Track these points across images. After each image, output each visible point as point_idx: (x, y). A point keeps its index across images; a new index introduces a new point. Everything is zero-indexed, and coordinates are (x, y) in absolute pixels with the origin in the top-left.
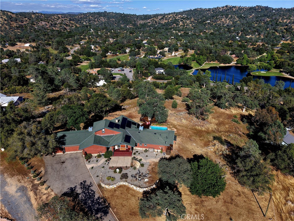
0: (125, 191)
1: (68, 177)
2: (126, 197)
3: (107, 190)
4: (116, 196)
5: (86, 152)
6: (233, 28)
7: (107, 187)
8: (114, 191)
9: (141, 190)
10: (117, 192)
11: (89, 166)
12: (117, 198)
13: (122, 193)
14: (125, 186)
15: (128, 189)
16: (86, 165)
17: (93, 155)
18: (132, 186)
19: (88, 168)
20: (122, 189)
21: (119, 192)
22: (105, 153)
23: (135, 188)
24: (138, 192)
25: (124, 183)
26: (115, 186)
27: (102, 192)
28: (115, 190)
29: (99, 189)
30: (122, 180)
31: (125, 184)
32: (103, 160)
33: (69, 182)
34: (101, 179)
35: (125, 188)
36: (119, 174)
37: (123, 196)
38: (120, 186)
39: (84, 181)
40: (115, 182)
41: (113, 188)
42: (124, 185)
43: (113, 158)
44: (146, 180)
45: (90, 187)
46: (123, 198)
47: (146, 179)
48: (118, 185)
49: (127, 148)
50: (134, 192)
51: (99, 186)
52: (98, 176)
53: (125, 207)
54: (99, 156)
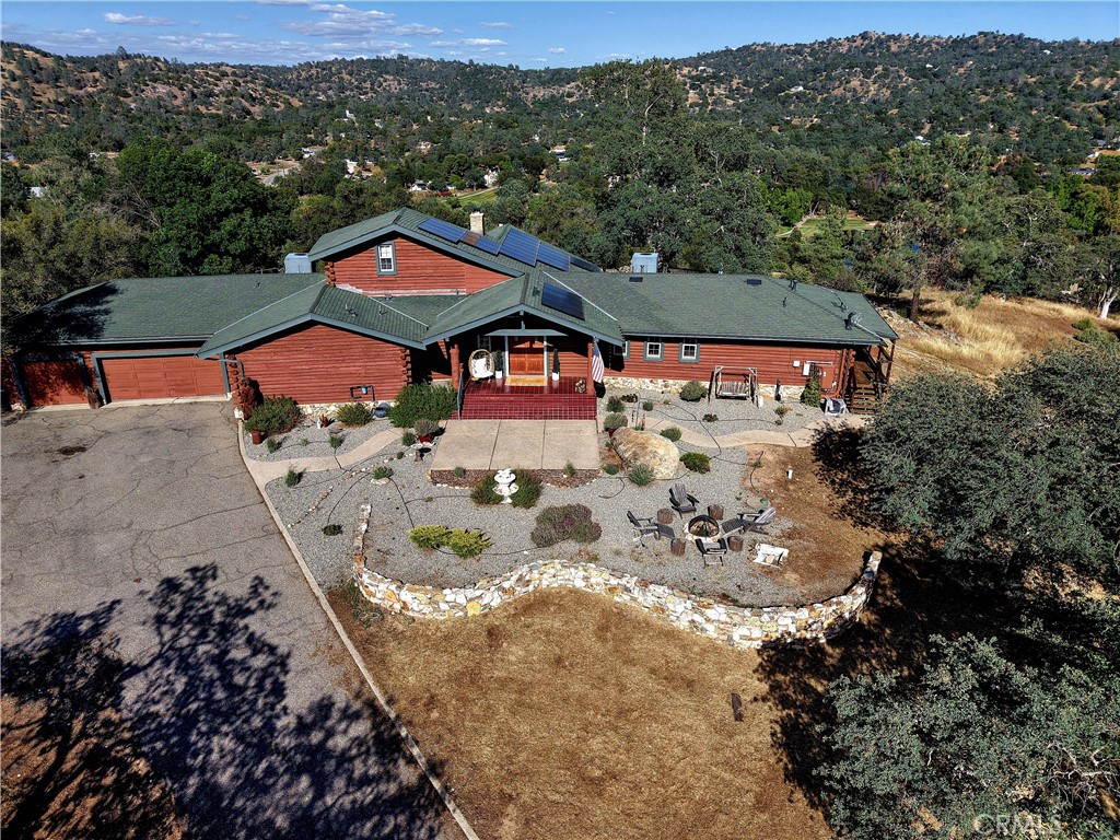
0: (589, 641)
1: (79, 533)
2: (613, 693)
3: (416, 634)
4: (503, 683)
5: (254, 384)
6: (895, 111)
7: (415, 601)
8: (482, 639)
9: (751, 633)
10: (514, 652)
11: (266, 470)
12: (520, 704)
13: (559, 661)
14: (579, 598)
15: (615, 623)
16: (251, 464)
17: (307, 409)
18: (650, 600)
19: (261, 482)
20: (557, 624)
21: (537, 647)
22: (398, 399)
23: (680, 611)
24: (712, 648)
25: (576, 578)
26: (494, 599)
27: (364, 646)
28: (493, 633)
29: (339, 627)
30: (548, 551)
31: (580, 584)
32: (382, 438)
33: (68, 570)
34: (358, 542)
35: (590, 620)
36: (521, 512)
37: (577, 688)
38: (539, 603)
39: (194, 570)
40: (485, 561)
41: (474, 610)
42: (574, 591)
43: (456, 428)
44: (767, 553)
45: (249, 612)
46: (582, 703)
47: (764, 549)
48: (520, 591)
49: (556, 377)
50: (674, 653)
51: (346, 598)
52: (334, 530)
53: (612, 789)
54: (357, 418)
